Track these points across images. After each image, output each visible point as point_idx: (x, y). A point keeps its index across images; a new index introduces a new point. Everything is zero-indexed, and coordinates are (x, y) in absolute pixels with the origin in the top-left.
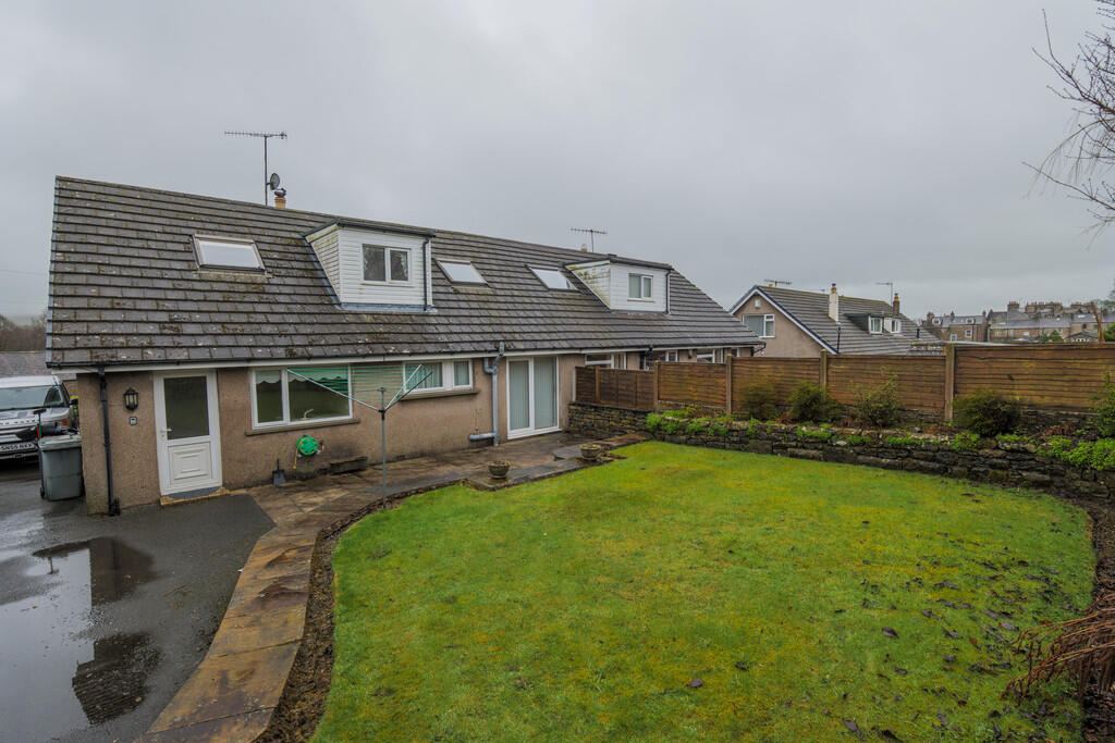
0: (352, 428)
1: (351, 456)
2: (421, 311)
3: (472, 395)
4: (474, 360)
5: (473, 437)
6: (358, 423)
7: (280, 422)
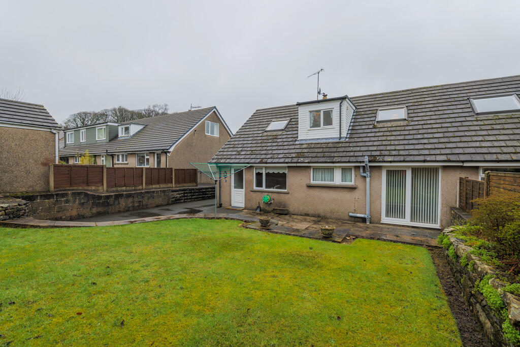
0: (286, 195)
1: (285, 207)
2: (338, 140)
3: (353, 189)
4: (355, 167)
5: (351, 214)
6: (288, 193)
7: (261, 188)
